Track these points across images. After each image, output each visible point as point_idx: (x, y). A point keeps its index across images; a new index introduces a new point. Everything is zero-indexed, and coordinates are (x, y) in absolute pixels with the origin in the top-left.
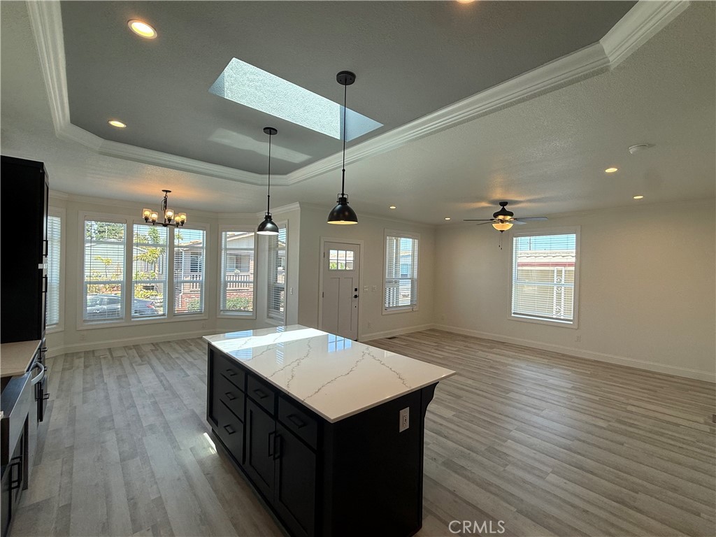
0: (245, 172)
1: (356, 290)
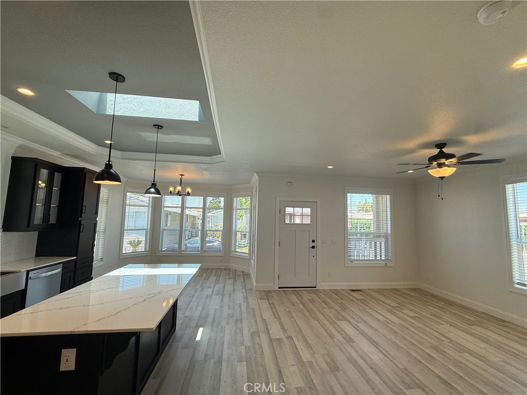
1: (313, 241)
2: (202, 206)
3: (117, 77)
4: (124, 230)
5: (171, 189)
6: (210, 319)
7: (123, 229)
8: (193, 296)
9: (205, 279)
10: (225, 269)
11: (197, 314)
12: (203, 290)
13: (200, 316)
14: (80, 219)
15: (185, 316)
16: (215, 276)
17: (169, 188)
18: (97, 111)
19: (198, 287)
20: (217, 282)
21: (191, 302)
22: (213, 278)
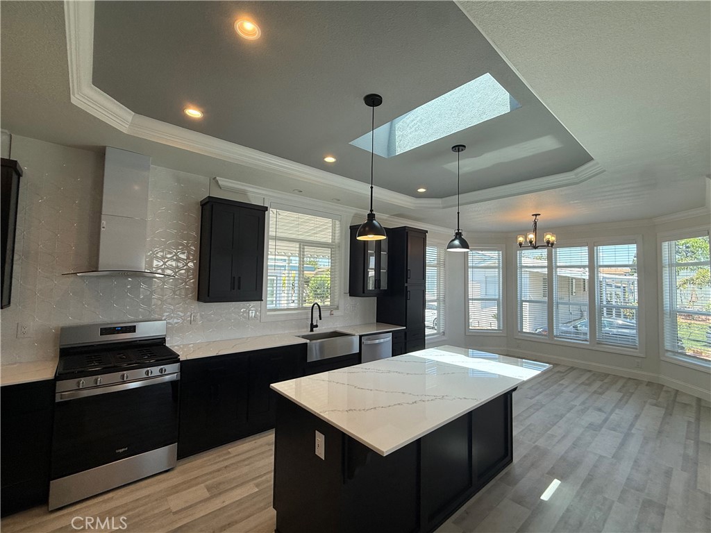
0: (480, 192)
2: (587, 263)
3: (373, 100)
4: (469, 300)
5: (521, 239)
6: (583, 472)
7: (466, 298)
8: (562, 417)
9: (595, 392)
10: (649, 384)
11: (560, 450)
12: (584, 411)
13: (563, 458)
14: (406, 285)
15: (536, 446)
16: (620, 391)
17: (517, 238)
18: (388, 155)
19: (577, 403)
20: (619, 404)
21: (555, 424)
22: (613, 395)
